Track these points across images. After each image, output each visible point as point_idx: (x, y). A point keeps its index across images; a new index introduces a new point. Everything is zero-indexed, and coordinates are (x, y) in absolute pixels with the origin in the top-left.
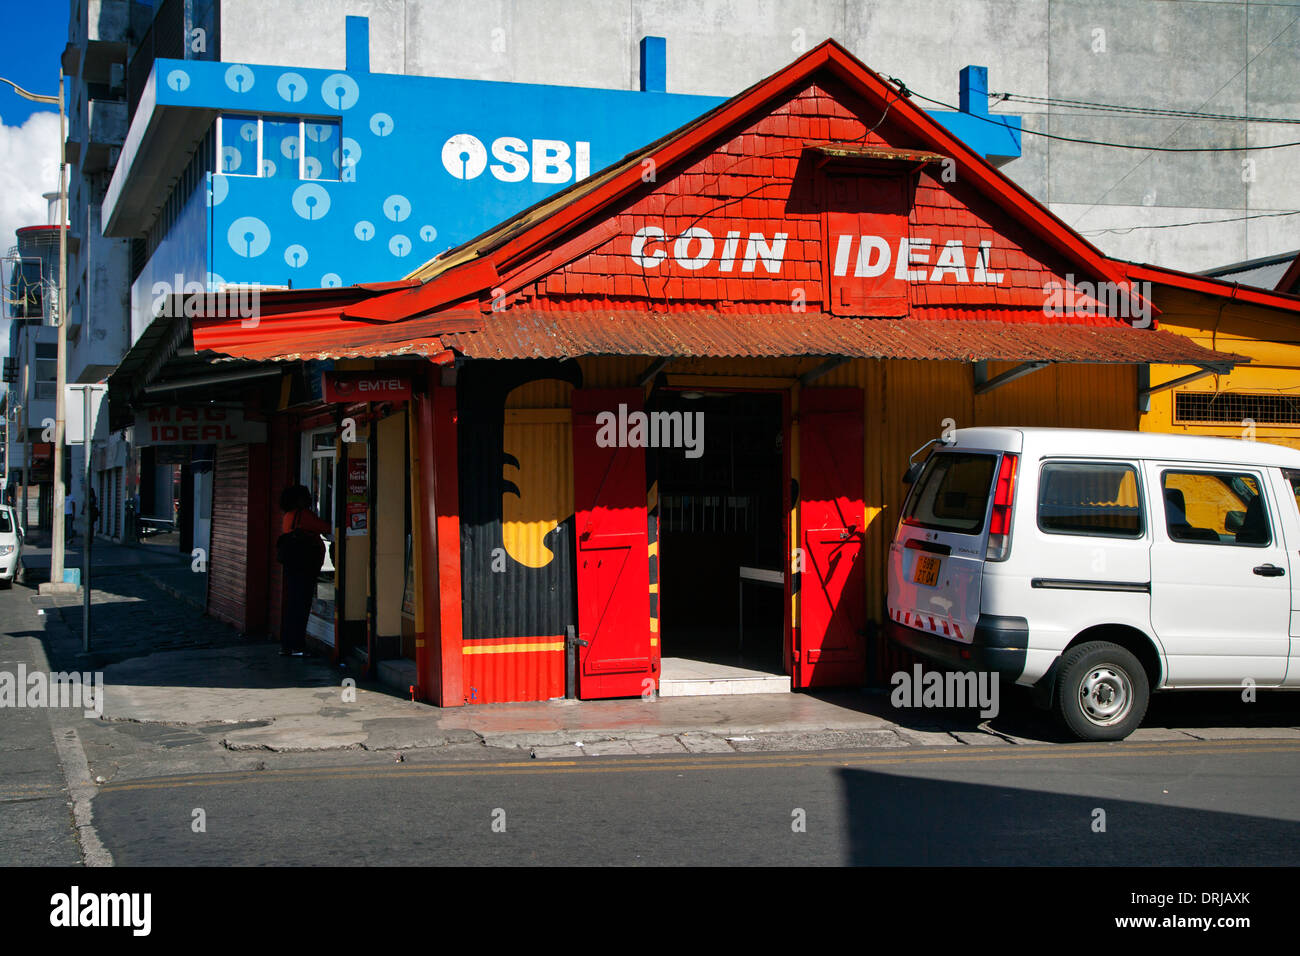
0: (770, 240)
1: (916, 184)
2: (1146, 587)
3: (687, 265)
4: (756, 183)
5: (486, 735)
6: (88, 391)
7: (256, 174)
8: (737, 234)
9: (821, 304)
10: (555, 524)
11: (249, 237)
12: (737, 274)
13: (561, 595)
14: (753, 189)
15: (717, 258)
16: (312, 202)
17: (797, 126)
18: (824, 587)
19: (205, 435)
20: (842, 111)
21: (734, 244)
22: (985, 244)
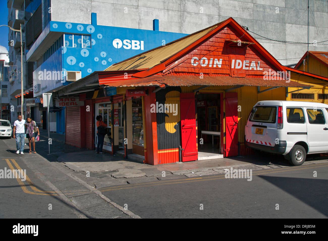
0: (219, 60)
1: (246, 49)
2: (306, 133)
3: (202, 65)
4: (216, 48)
5: (172, 172)
6: (48, 95)
7: (72, 47)
8: (212, 59)
9: (229, 74)
10: (176, 123)
11: (71, 61)
12: (213, 68)
13: (178, 139)
14: (215, 49)
15: (208, 64)
16: (85, 53)
17: (224, 36)
18: (230, 135)
19: (71, 104)
20: (232, 33)
21: (212, 61)
22: (259, 62)
